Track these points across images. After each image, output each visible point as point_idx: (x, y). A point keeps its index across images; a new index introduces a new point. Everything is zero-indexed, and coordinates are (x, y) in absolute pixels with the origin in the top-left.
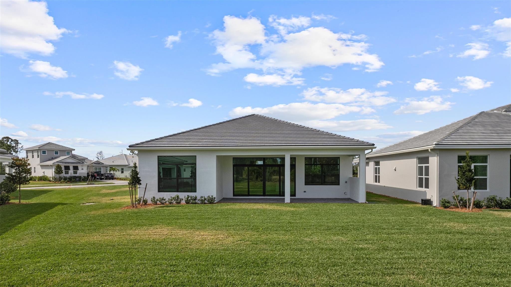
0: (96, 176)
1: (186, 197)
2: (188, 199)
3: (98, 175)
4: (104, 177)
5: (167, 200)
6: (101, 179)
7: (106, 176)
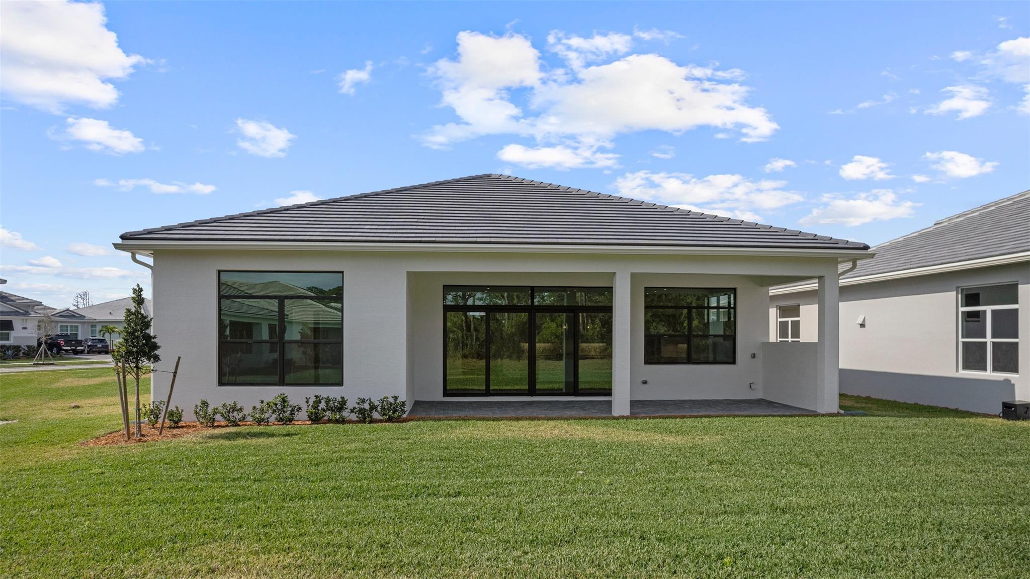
0: (63, 346)
1: (311, 402)
2: (316, 408)
3: (68, 343)
4: (82, 348)
5: (247, 411)
6: (76, 352)
7: (89, 346)
